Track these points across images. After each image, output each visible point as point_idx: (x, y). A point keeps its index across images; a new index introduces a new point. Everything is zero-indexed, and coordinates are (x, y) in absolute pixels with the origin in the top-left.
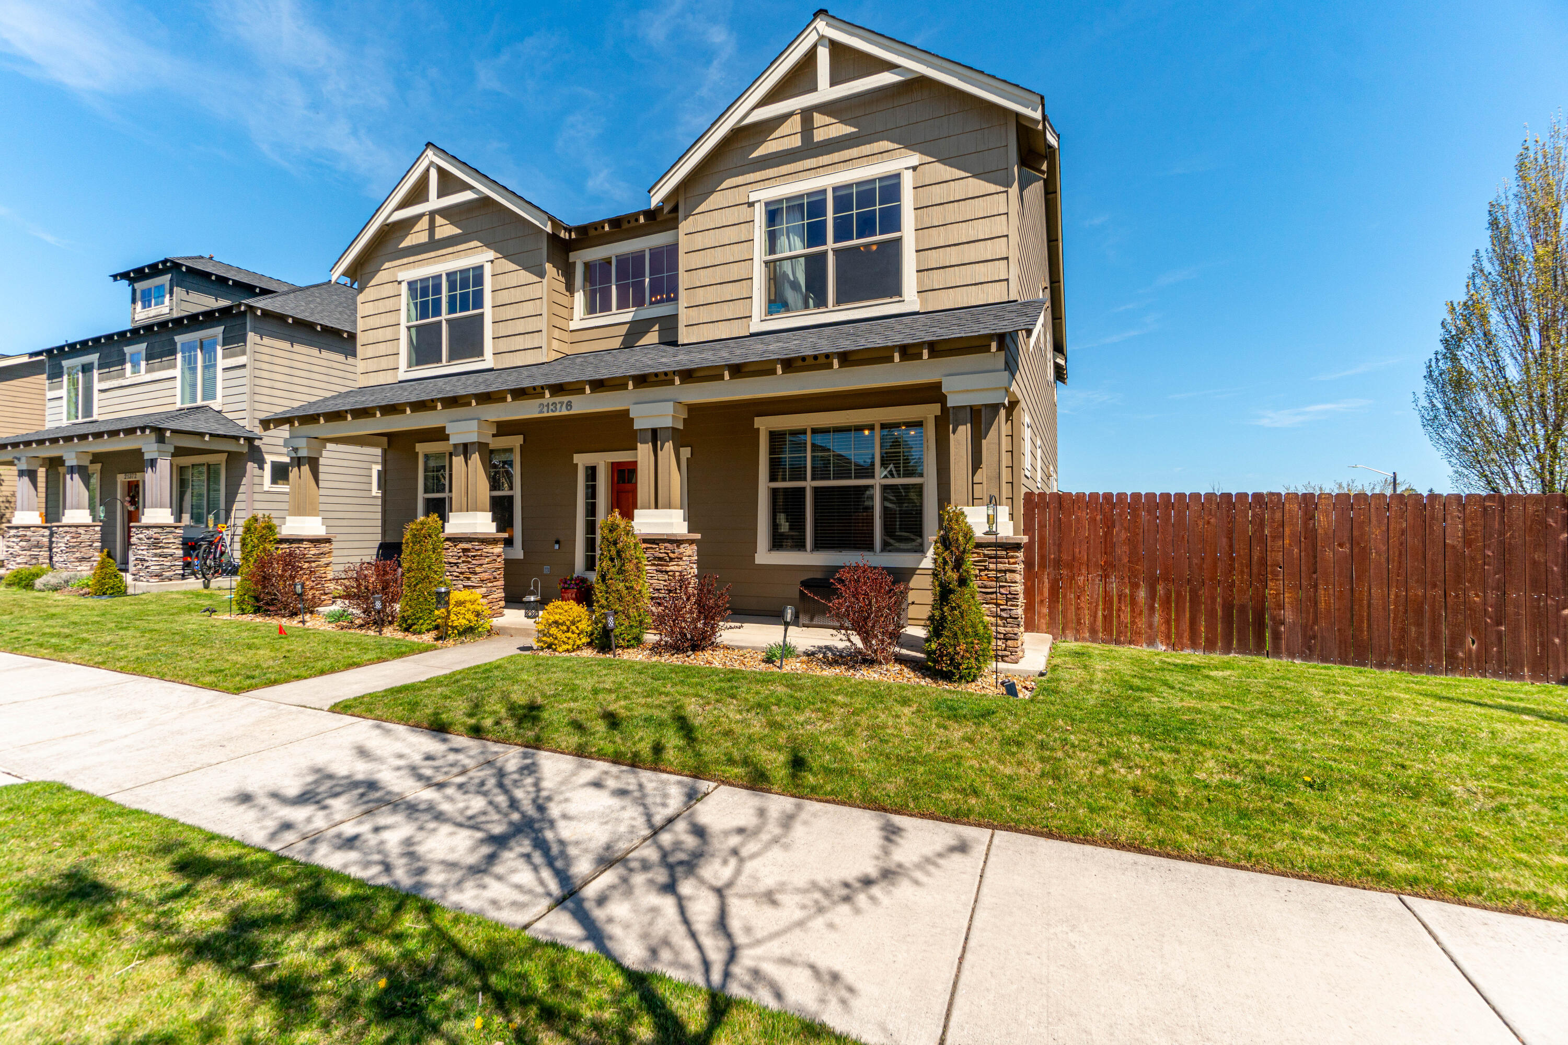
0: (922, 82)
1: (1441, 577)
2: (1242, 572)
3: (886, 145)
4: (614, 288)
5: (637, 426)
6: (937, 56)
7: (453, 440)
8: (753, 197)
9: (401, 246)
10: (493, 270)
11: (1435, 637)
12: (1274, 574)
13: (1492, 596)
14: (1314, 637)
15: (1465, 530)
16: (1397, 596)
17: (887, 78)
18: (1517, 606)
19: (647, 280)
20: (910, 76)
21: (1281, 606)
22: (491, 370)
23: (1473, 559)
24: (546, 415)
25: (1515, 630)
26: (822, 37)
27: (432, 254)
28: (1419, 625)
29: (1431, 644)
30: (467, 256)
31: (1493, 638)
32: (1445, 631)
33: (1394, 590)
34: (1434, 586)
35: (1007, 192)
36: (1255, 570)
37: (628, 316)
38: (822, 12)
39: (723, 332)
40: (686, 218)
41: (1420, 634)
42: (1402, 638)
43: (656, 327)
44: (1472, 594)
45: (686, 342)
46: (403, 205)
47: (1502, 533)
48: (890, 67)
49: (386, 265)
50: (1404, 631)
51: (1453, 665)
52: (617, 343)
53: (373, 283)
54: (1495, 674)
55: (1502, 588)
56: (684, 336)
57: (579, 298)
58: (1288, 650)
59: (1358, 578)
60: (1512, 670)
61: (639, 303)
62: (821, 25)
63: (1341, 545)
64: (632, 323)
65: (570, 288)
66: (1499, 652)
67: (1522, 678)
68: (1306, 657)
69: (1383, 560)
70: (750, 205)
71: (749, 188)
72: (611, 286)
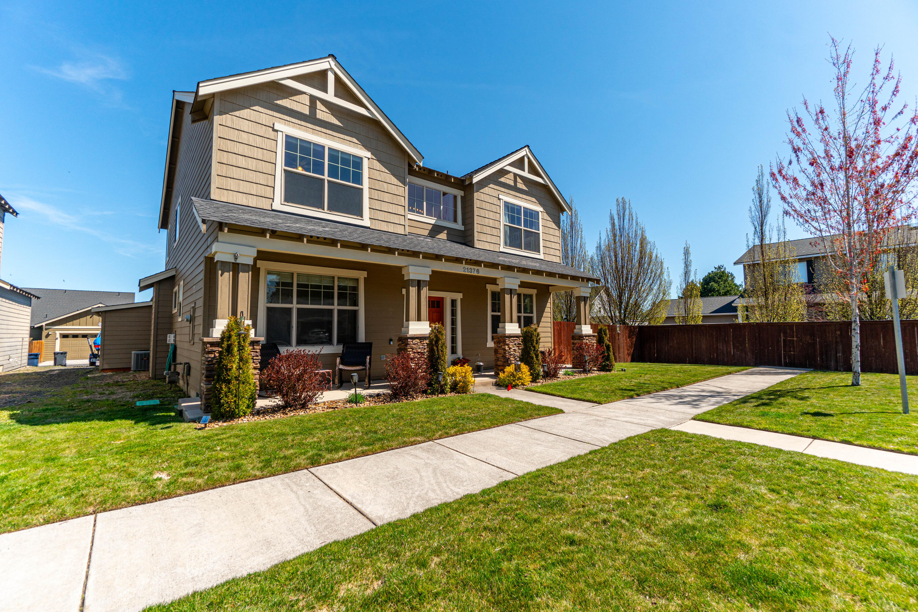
3: (534, 200)
4: (425, 203)
5: (506, 286)
8: (501, 197)
10: (369, 165)
19: (442, 207)
30: (347, 145)
37: (432, 221)
43: (446, 232)
45: (476, 247)
48: (542, 177)
52: (426, 233)
56: (477, 244)
61: (438, 217)
64: (434, 225)
70: (500, 199)
71: (499, 192)
72: (423, 202)
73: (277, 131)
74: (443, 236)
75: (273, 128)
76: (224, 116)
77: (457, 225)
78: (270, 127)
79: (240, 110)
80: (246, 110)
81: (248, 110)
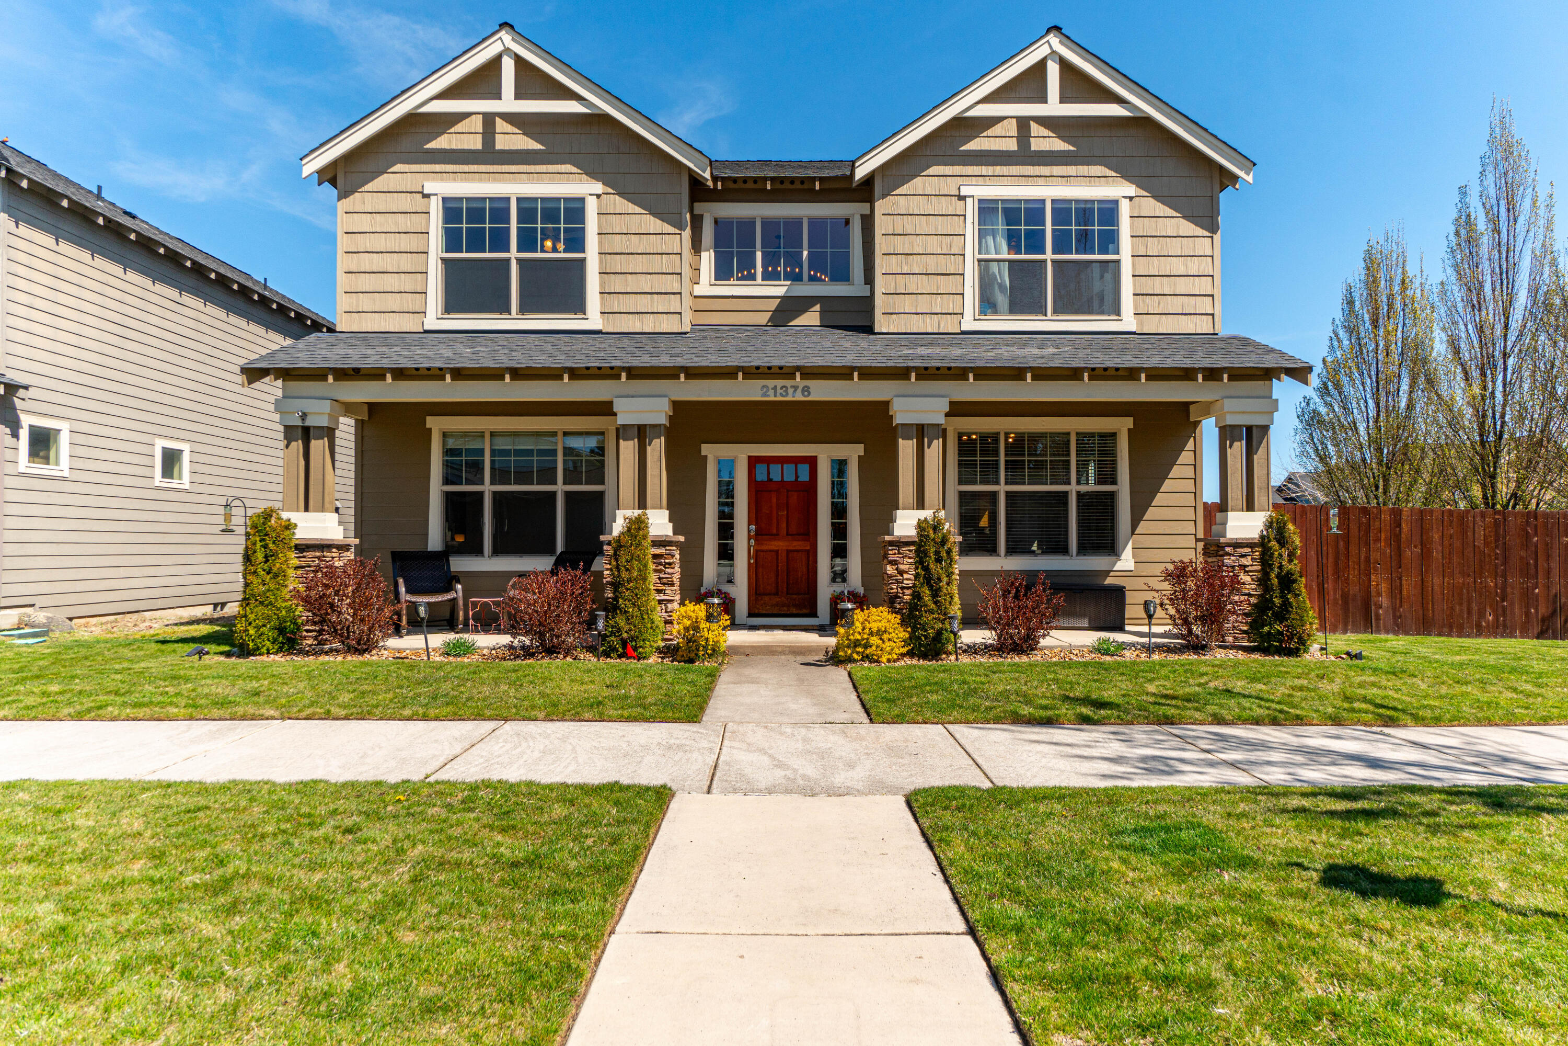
0: (1146, 122)
1: (1472, 569)
2: (1354, 568)
3: (1100, 170)
4: (759, 255)
5: (899, 420)
6: (1167, 104)
7: (621, 420)
8: (964, 191)
9: (429, 146)
10: (599, 207)
11: (1469, 612)
12: (1376, 569)
13: (1500, 580)
14: (1400, 617)
15: (1484, 535)
16: (1448, 583)
17: (1114, 110)
18: (1513, 588)
19: (805, 253)
20: (1139, 114)
21: (1379, 594)
22: (599, 332)
23: (1489, 556)
24: (772, 398)
25: (1512, 604)
26: (1053, 52)
27: (490, 168)
28: (1461, 604)
29: (1468, 617)
30: (552, 181)
31: (1500, 611)
32: (1474, 606)
33: (1447, 579)
34: (1469, 576)
35: (1212, 237)
36: (1362, 567)
37: (779, 289)
38: (1057, 29)
39: (932, 325)
40: (884, 196)
41: (1461, 610)
42: (1451, 616)
43: (817, 308)
44: (1489, 580)
45: (884, 330)
46: (444, 95)
47: (1504, 538)
48: (1120, 101)
49: (398, 167)
50: (1452, 609)
51: (1480, 631)
52: (764, 318)
53: (369, 187)
54: (1502, 637)
55: (1504, 576)
56: (882, 324)
57: (707, 259)
58: (1384, 627)
59: (1426, 571)
60: (1511, 632)
61: (796, 278)
62: (1054, 40)
63: (1415, 547)
64: (784, 299)
65: (697, 247)
66: (1504, 621)
67: (1515, 637)
68: (1396, 633)
69: (1440, 557)
70: (962, 198)
71: (960, 181)
72: (755, 252)
73: (427, 196)
74: (811, 318)
75: (422, 193)
76: (351, 197)
77: (851, 288)
78: (418, 192)
79: (373, 180)
80: (381, 178)
81: (386, 175)
